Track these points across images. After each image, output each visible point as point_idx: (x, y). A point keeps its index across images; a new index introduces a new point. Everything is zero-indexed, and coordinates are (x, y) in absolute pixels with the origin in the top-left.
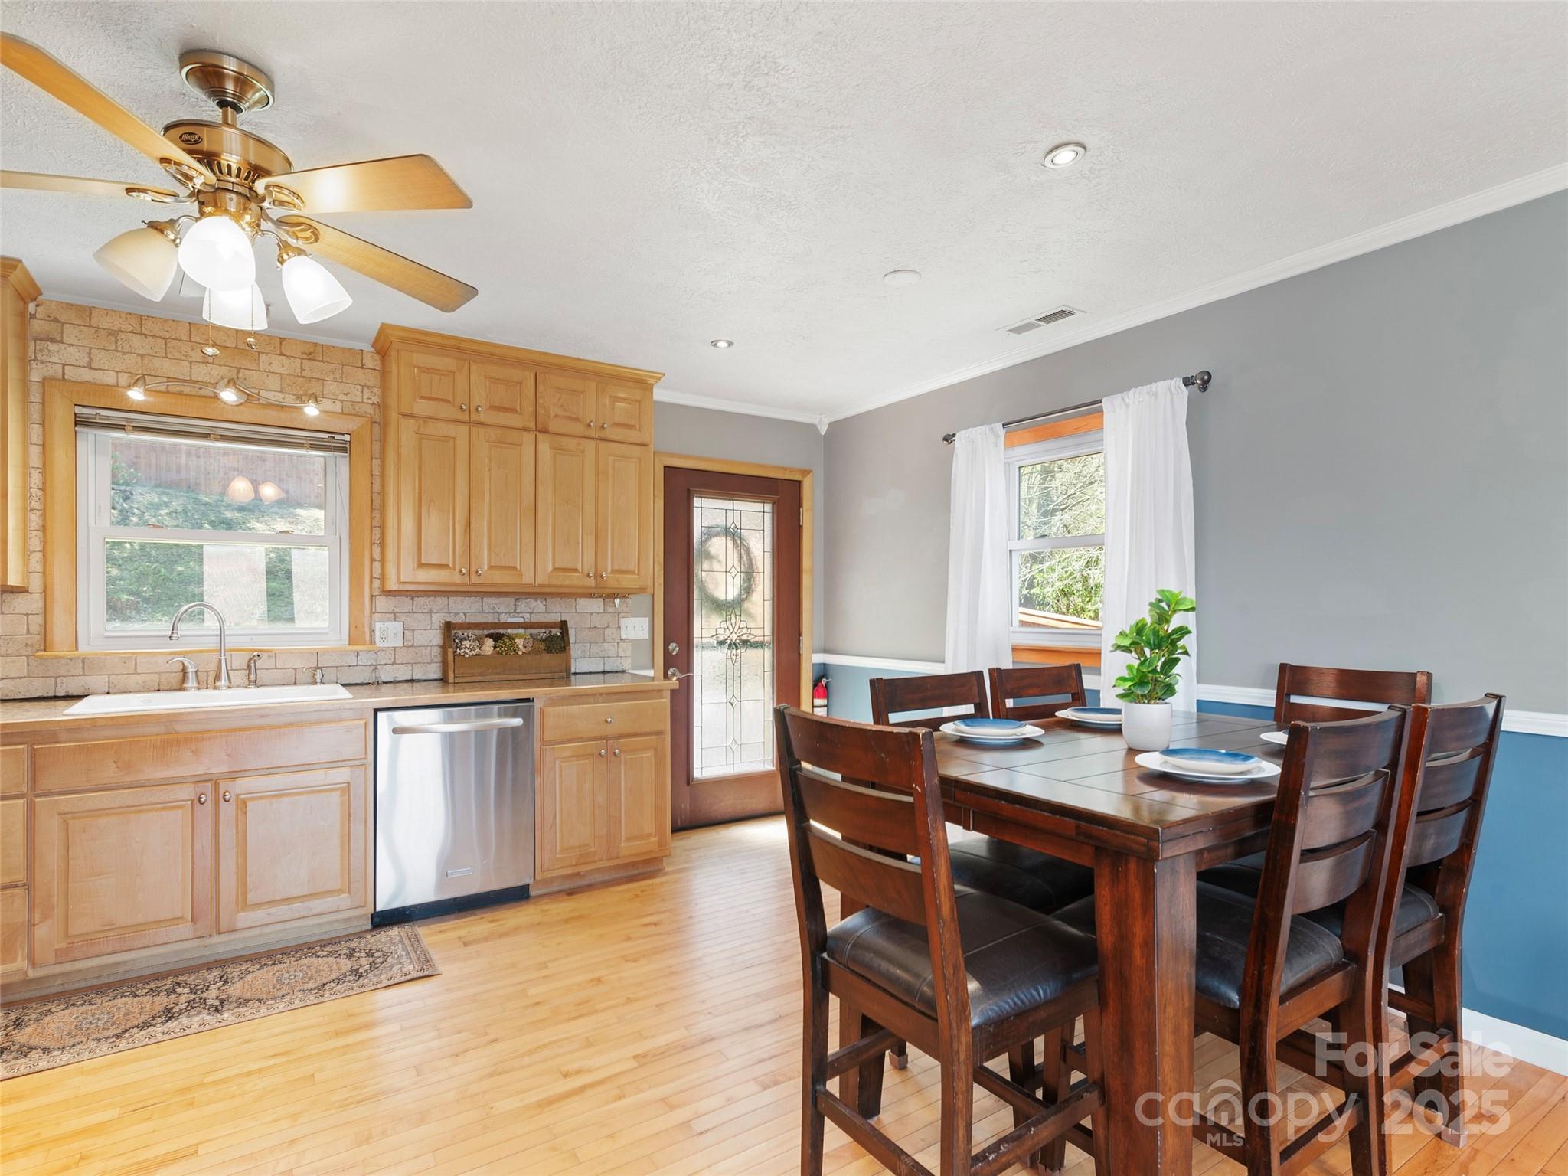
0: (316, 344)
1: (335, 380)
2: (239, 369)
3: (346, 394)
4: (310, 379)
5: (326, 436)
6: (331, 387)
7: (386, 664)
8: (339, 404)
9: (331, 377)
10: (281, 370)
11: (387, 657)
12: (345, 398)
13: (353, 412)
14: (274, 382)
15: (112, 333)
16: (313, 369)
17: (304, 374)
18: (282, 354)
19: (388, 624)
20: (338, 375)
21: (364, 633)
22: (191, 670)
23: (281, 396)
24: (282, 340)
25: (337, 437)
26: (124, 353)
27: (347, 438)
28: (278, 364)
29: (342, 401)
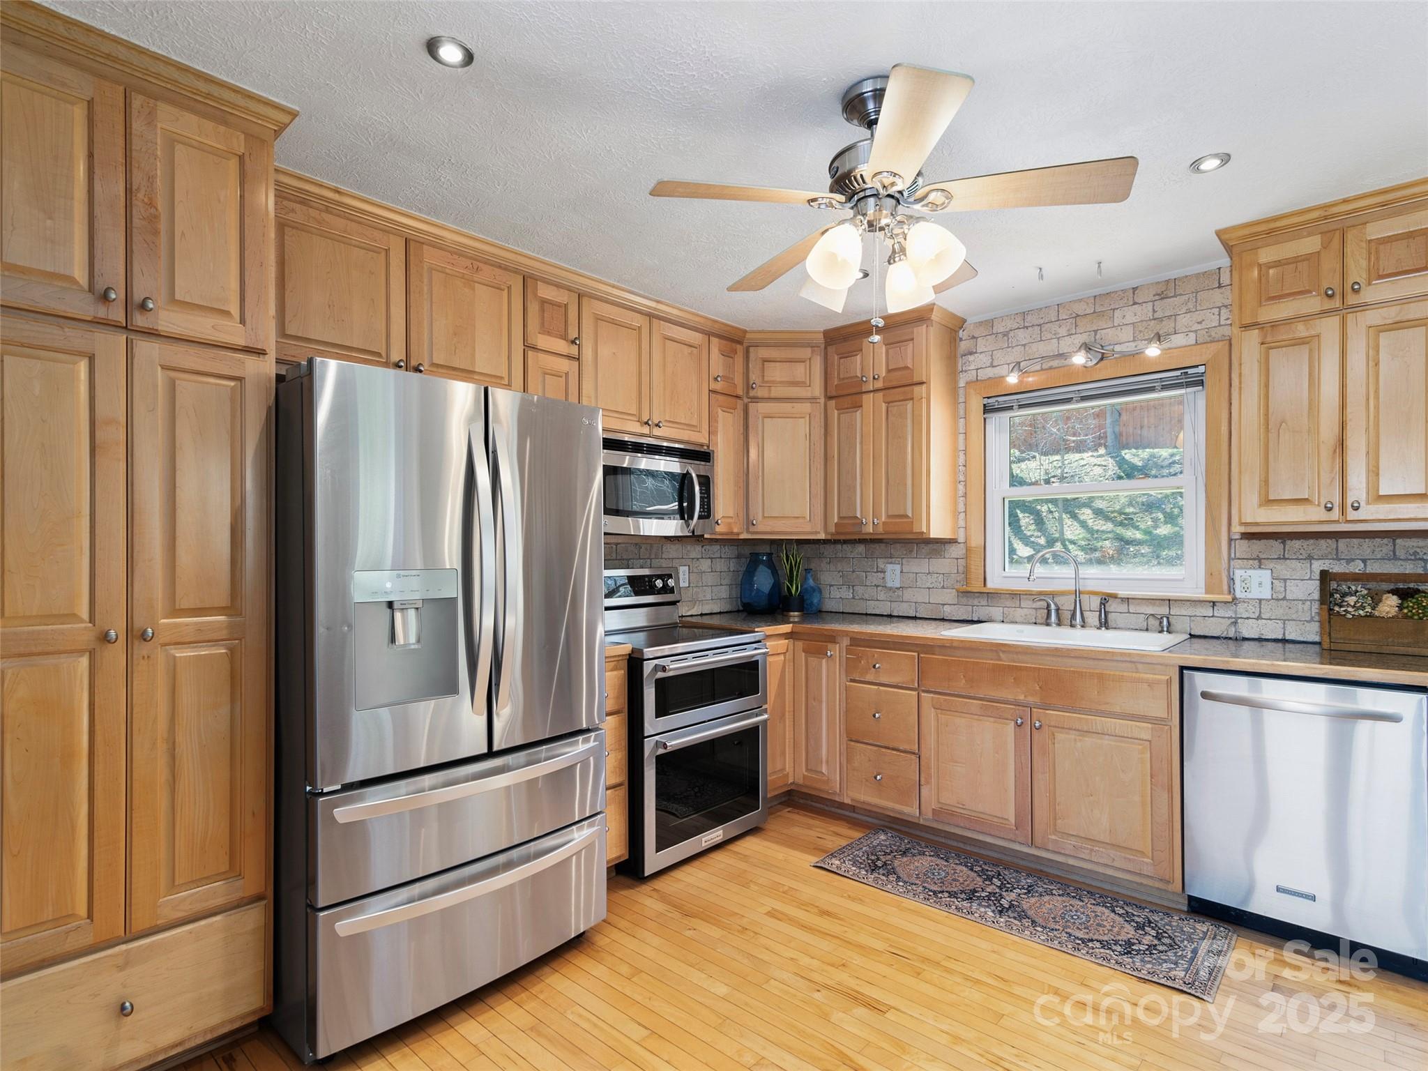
0: (1167, 281)
1: (1189, 311)
2: (1096, 332)
3: (1199, 323)
4: (1160, 320)
5: (1178, 373)
6: (1183, 320)
7: (1248, 618)
8: (1192, 335)
9: (1184, 310)
10: (1134, 320)
11: (1252, 611)
12: (1199, 327)
13: (1208, 339)
14: (1127, 334)
15: (1006, 334)
16: (1164, 308)
17: (1156, 315)
18: (1135, 303)
19: (1250, 572)
20: (1191, 305)
21: (1221, 581)
22: (1053, 607)
23: (1133, 344)
24: (1134, 289)
25: (1190, 371)
26: (1013, 347)
27: (1201, 369)
28: (1131, 315)
29: (1196, 331)
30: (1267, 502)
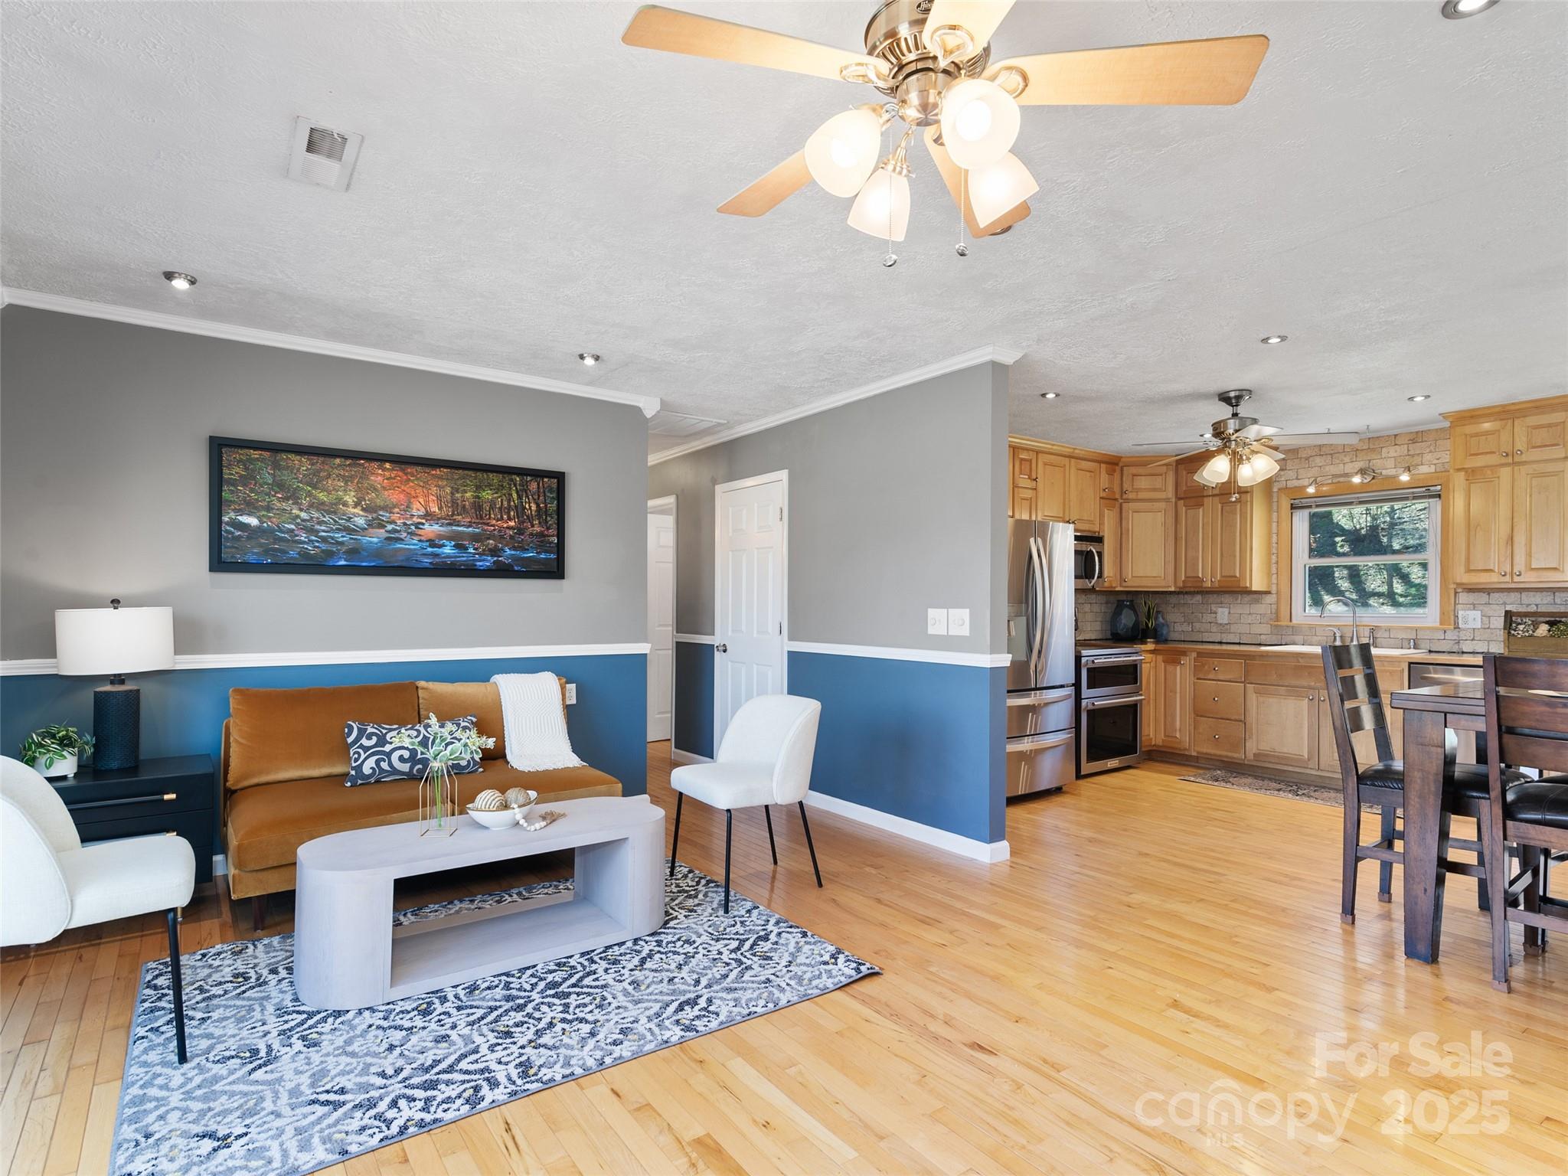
0: (1417, 432)
1: (1431, 452)
2: (1370, 461)
3: (1438, 459)
4: (1413, 456)
5: (1424, 489)
6: (1428, 457)
7: (1466, 640)
8: (1433, 467)
9: (1428, 451)
10: (1395, 455)
11: (1469, 636)
12: (1437, 462)
13: (1443, 470)
14: (1391, 463)
15: (1307, 459)
16: (1415, 449)
17: (1410, 453)
18: (1396, 445)
19: (1468, 612)
20: (1432, 448)
21: (1449, 618)
22: (1338, 635)
23: (1395, 470)
24: (1396, 436)
25: (1432, 488)
26: (1312, 467)
27: (1439, 488)
28: (1393, 451)
29: (1435, 464)
30: (1469, 571)
